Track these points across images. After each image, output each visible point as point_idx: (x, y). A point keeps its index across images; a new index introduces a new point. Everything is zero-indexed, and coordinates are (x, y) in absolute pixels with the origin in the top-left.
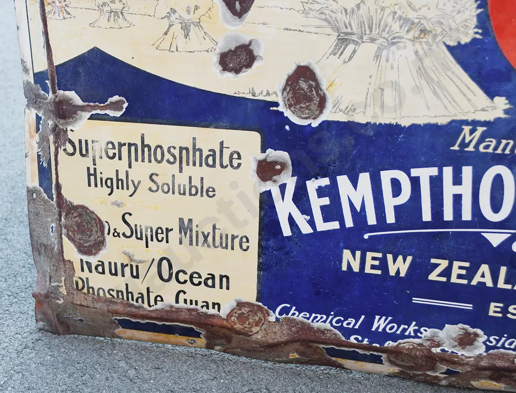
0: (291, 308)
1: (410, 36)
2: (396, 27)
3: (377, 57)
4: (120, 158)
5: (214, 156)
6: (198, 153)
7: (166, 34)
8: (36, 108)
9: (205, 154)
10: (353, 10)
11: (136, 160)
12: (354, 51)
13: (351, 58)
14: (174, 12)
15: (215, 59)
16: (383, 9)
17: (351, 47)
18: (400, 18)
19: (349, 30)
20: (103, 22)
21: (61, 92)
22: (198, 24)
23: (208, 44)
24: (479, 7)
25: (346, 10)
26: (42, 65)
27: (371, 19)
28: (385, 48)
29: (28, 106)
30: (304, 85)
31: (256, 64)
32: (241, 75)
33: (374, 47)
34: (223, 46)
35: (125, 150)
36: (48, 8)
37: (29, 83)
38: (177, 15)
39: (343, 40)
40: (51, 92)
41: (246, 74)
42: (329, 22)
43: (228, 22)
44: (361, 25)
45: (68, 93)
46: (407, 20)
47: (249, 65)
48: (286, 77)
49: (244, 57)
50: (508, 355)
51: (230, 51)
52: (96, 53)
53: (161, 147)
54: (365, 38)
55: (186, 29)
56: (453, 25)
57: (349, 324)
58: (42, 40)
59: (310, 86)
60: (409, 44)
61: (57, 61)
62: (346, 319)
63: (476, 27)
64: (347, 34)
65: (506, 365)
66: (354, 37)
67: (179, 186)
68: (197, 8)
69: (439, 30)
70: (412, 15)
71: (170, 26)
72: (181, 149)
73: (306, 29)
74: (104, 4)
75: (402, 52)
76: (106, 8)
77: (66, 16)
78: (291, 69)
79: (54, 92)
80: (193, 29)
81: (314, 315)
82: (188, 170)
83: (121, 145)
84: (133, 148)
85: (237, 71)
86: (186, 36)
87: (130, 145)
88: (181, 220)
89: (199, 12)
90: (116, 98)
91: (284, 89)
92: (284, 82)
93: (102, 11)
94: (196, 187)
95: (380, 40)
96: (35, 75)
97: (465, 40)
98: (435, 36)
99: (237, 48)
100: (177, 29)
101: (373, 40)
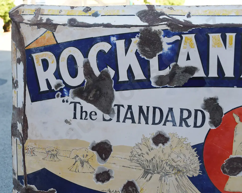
1: (174, 172)
2: (168, 168)
3: (160, 179)
7: (74, 165)
8: (17, 190)
10: (150, 161)
12: (151, 177)
13: (150, 179)
14: (78, 156)
15: (94, 176)
16: (162, 161)
17: (150, 175)
18: (169, 165)
19: (149, 168)
20: (48, 158)
21: (29, 185)
22: (87, 162)
23: (91, 170)
24: (200, 163)
25: (147, 161)
26: (21, 173)
27: (157, 164)
28: (164, 176)
29: (14, 188)
30: (131, 189)
31: (111, 180)
32: (104, 183)
33: (159, 176)
34: (97, 171)
36: (25, 151)
37: (15, 179)
38: (79, 158)
39: (146, 172)
40: (24, 185)
41: (106, 183)
42: (141, 165)
43: (100, 162)
44: (154, 166)
45: (31, 186)
46: (172, 166)
47: (108, 180)
48: (123, 185)
49: (106, 176)
51: (100, 173)
52: (44, 170)
54: (155, 172)
55: (82, 163)
56: (190, 169)
58: (22, 163)
59: (133, 190)
60: (173, 175)
61: (29, 172)
63: (200, 170)
64: (148, 170)
66: (151, 171)
68: (87, 155)
69: (185, 171)
70: (174, 164)
71: (76, 162)
73: (131, 167)
74: (49, 151)
75: (171, 178)
76: (50, 153)
77: (33, 155)
78: (125, 182)
79: (26, 185)
80: (85, 164)
85: (103, 181)
86: (82, 166)
89: (88, 157)
90: (52, 189)
91: (122, 190)
92: (122, 187)
93: (48, 154)
95: (161, 173)
96: (18, 176)
97: (196, 175)
98: (183, 173)
99: (103, 172)
100: (79, 163)
101: (158, 173)
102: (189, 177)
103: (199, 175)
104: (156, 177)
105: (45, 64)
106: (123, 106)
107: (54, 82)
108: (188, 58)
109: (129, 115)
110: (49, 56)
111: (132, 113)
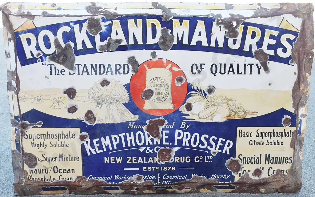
0: (92, 176)
1: (114, 102)
2: (111, 100)
3: (107, 107)
4: (41, 138)
5: (68, 135)
6: (63, 135)
7: (53, 104)
8: (15, 126)
9: (65, 135)
10: (100, 96)
11: (46, 138)
12: (101, 106)
13: (101, 108)
14: (55, 99)
15: (67, 110)
16: (107, 96)
17: (101, 105)
18: (111, 98)
19: (100, 101)
20: (36, 101)
21: (23, 121)
22: (62, 101)
23: (64, 106)
24: (129, 95)
25: (98, 97)
26: (17, 114)
27: (104, 98)
28: (109, 105)
29: (12, 126)
30: (90, 115)
31: (77, 111)
32: (73, 114)
33: (106, 105)
34: (68, 107)
35: (42, 136)
36: (19, 99)
37: (13, 119)
38: (56, 99)
39: (98, 104)
40: (20, 121)
41: (75, 113)
42: (94, 99)
43: (69, 101)
44: (102, 100)
45: (25, 121)
46: (113, 98)
47: (75, 111)
48: (85, 113)
49: (74, 109)
50: (150, 181)
51: (70, 108)
52: (33, 110)
53: (53, 134)
54: (104, 103)
55: (58, 103)
56: (124, 99)
57: (108, 179)
58: (18, 107)
59: (92, 115)
60: (114, 104)
61: (22, 113)
62: (107, 177)
63: (129, 99)
64: (99, 102)
65: (150, 184)
66: (101, 103)
67: (59, 145)
68: (61, 97)
69: (121, 100)
70: (114, 97)
71: (54, 102)
72: (59, 134)
73: (89, 101)
74: (36, 97)
75: (113, 106)
76: (36, 98)
77: (25, 101)
78: (86, 111)
79: (21, 121)
80: (60, 103)
81: (99, 177)
82: (61, 140)
83: (41, 135)
84: (45, 135)
85: (72, 113)
86: (58, 105)
87: (44, 134)
88: (60, 154)
89: (62, 98)
90: (40, 122)
91: (85, 116)
92: (85, 115)
93: (35, 99)
94: (63, 144)
95: (107, 103)
96: (15, 117)
97: (127, 102)
98: (120, 102)
99: (72, 107)
100: (56, 103)
101: (105, 103)
102: (123, 104)
103: (129, 102)
104: (104, 106)
105: (29, 41)
106: (81, 65)
107: (35, 52)
108: (117, 34)
109: (85, 70)
110: (31, 36)
111: (86, 69)
